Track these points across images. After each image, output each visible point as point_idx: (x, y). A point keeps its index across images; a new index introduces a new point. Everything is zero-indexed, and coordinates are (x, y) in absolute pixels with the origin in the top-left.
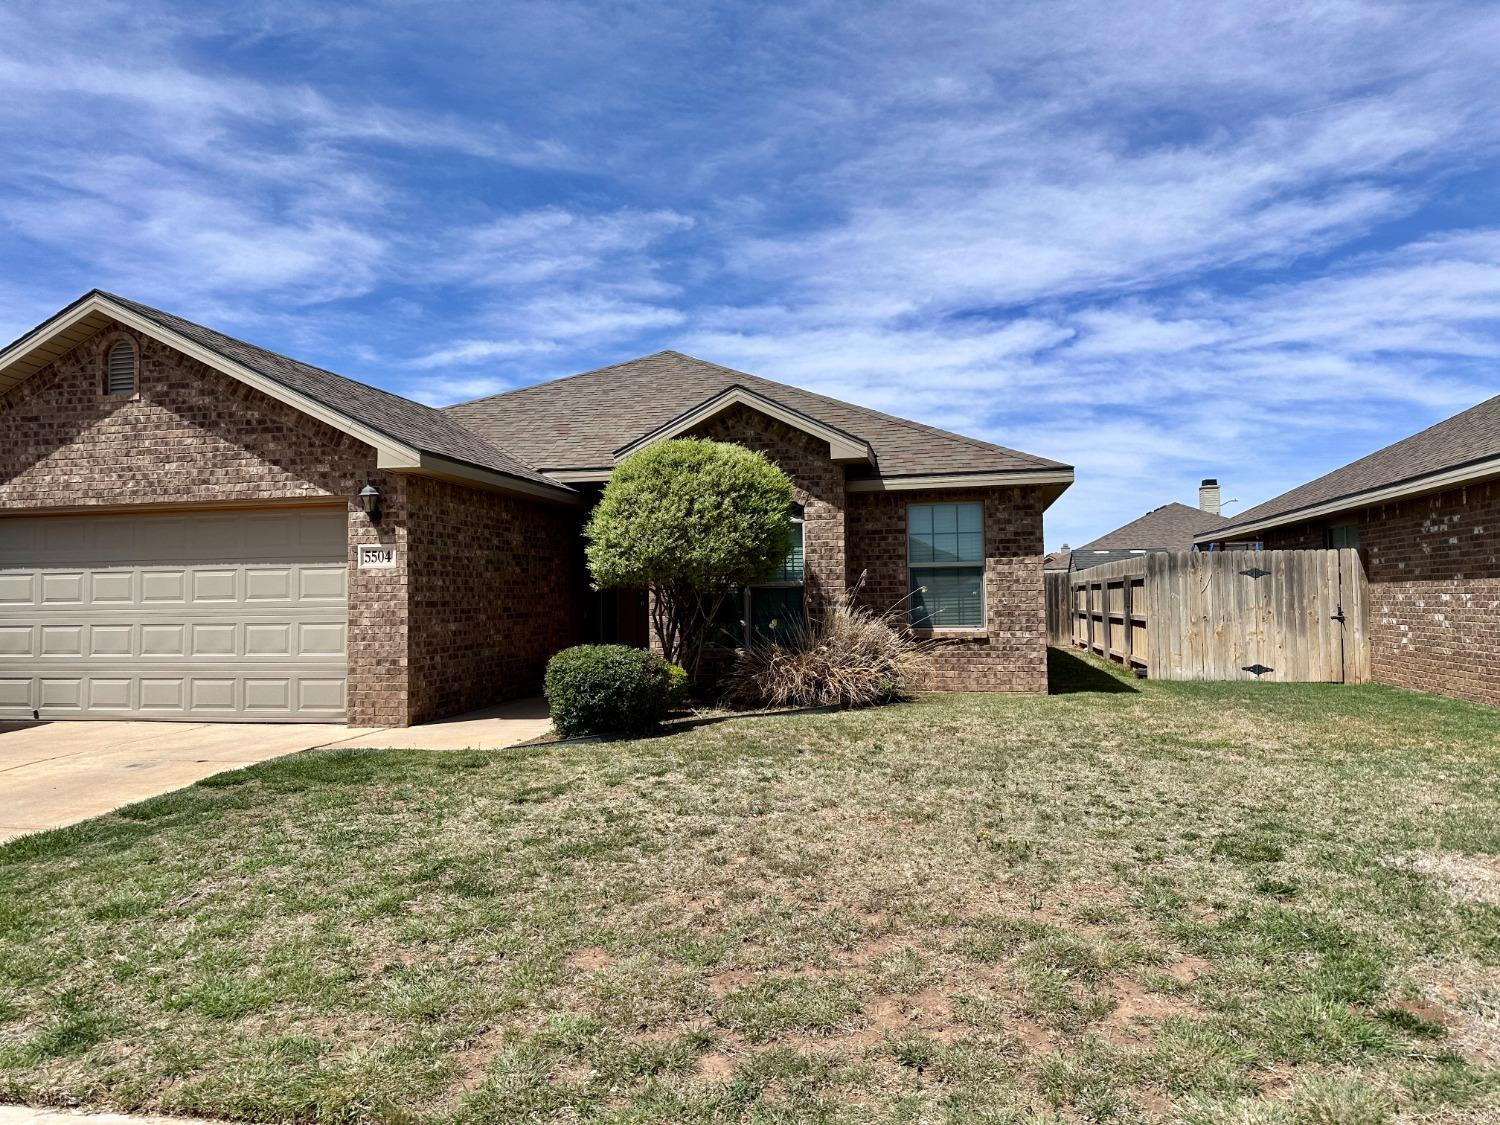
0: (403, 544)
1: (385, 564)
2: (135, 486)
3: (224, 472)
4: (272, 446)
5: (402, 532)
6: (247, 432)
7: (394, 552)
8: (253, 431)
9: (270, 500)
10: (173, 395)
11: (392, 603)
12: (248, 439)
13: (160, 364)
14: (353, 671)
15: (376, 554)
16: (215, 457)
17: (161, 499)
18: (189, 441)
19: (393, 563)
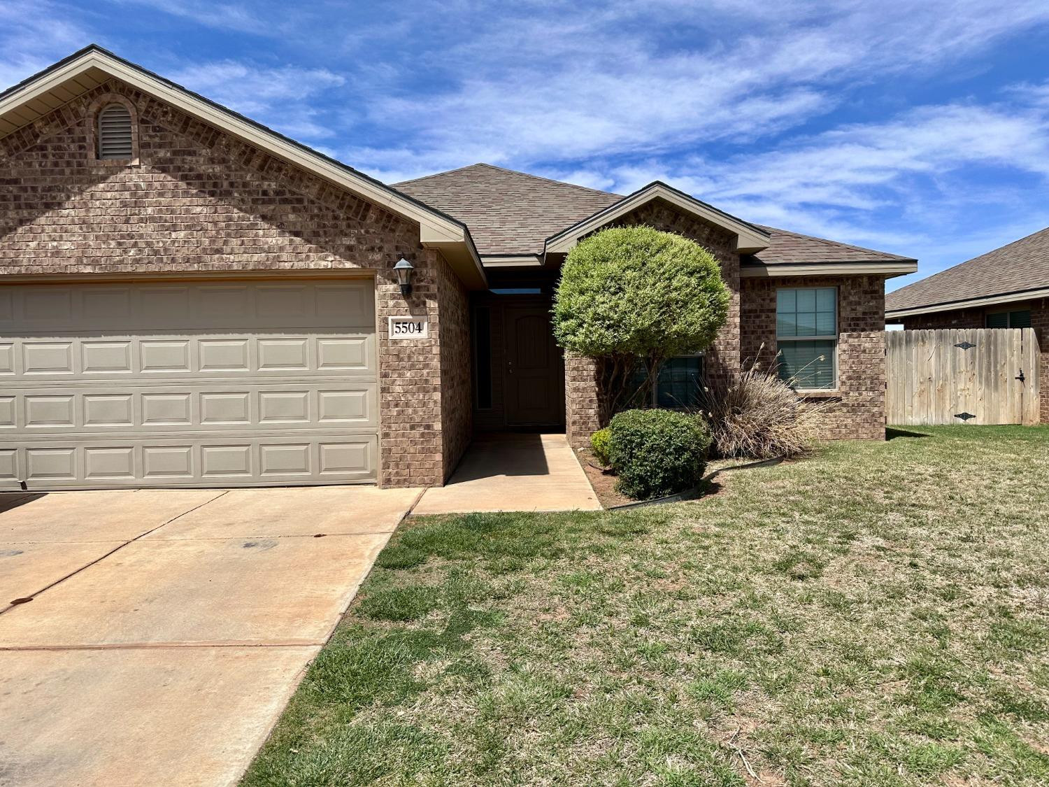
0: (434, 316)
1: (416, 335)
2: (138, 255)
3: (239, 243)
4: (292, 217)
5: (432, 304)
6: (264, 202)
7: (426, 324)
8: (271, 201)
9: (291, 271)
10: (178, 163)
11: (425, 372)
12: (268, 209)
13: (161, 130)
14: (386, 435)
15: (407, 325)
16: (228, 226)
17: (167, 268)
18: (199, 209)
19: (424, 334)
